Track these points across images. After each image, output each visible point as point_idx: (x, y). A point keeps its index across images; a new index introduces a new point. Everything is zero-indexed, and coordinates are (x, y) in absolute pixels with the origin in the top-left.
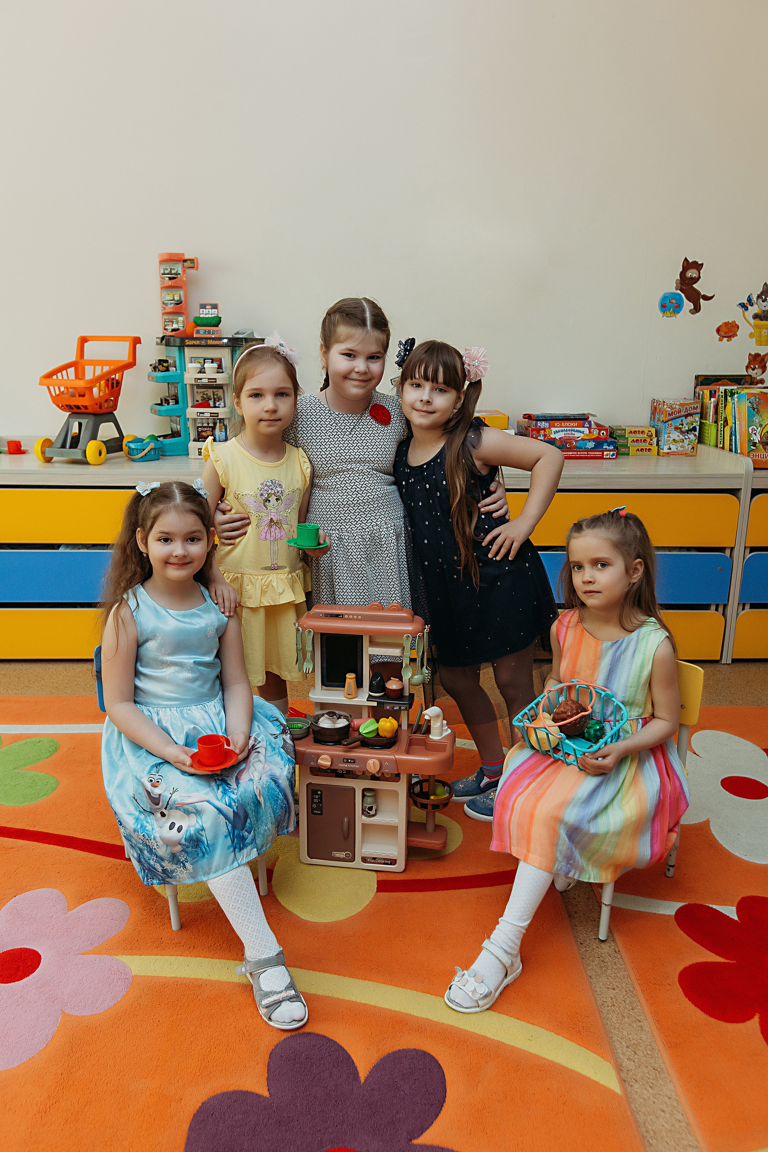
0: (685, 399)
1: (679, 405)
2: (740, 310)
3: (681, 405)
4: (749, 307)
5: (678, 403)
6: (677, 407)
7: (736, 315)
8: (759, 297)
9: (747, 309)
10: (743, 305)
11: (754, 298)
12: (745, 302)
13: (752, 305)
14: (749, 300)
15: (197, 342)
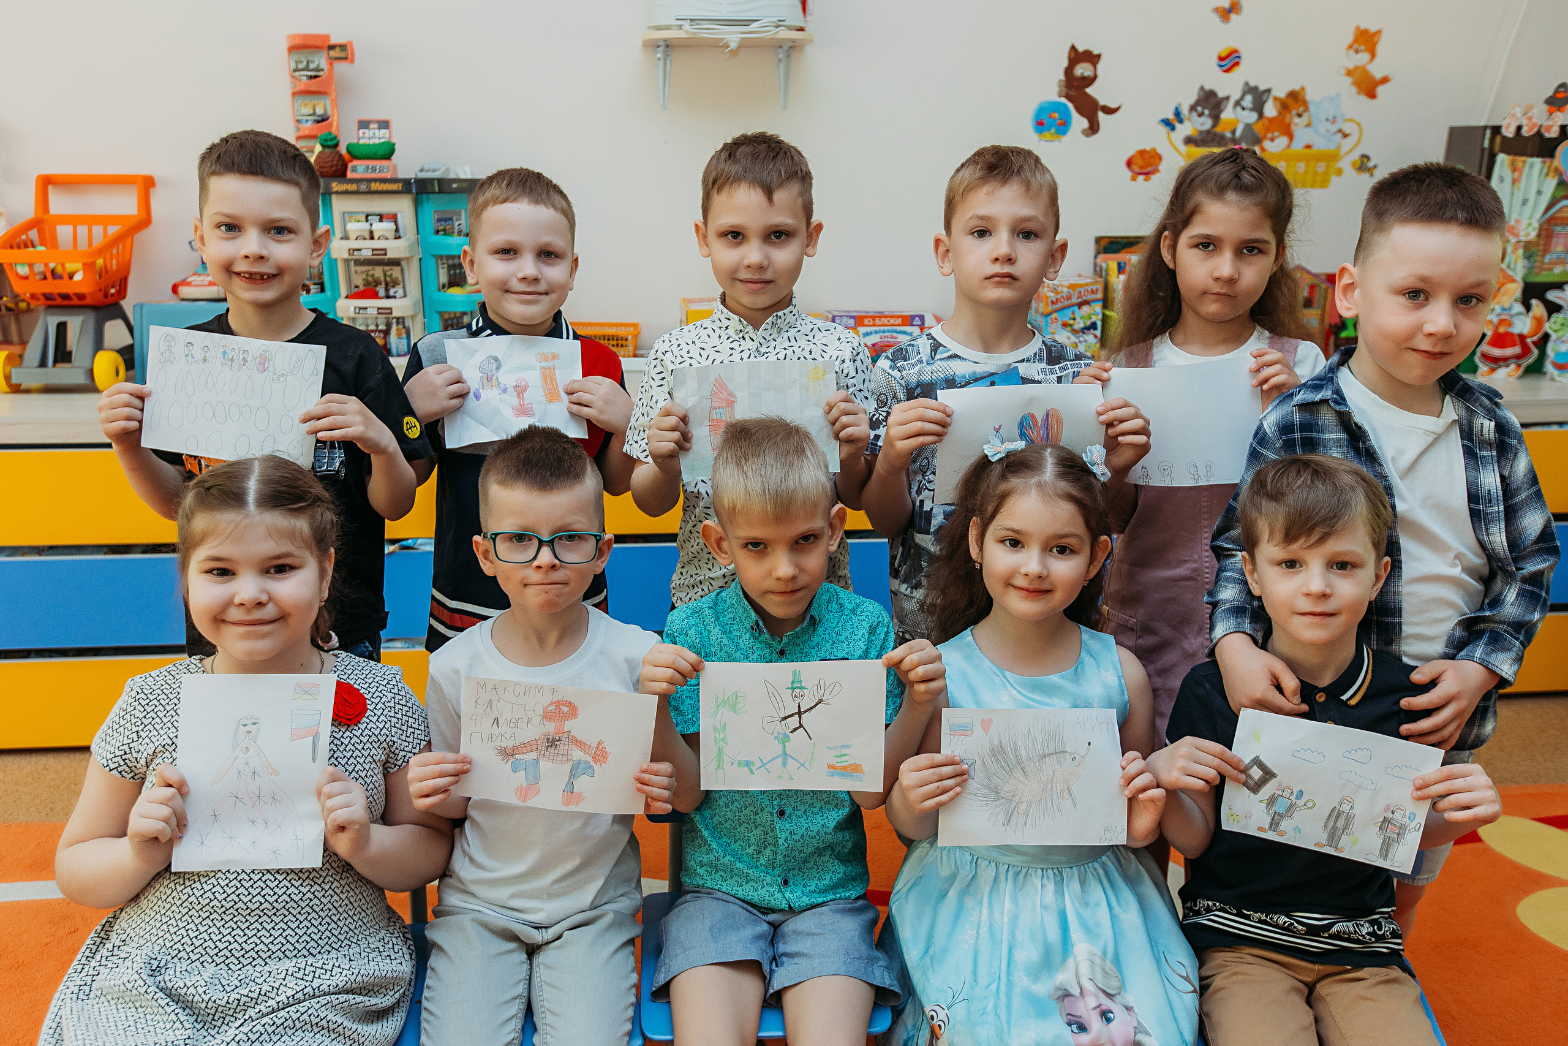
0: (1080, 276)
1: (1068, 288)
2: (1163, 130)
3: (1071, 286)
4: (1178, 125)
5: (1066, 284)
6: (1065, 290)
7: (1156, 139)
8: (1193, 108)
9: (1173, 128)
10: (1167, 123)
11: (1185, 111)
12: (1171, 116)
13: (1181, 121)
14: (1177, 114)
15: (354, 187)
